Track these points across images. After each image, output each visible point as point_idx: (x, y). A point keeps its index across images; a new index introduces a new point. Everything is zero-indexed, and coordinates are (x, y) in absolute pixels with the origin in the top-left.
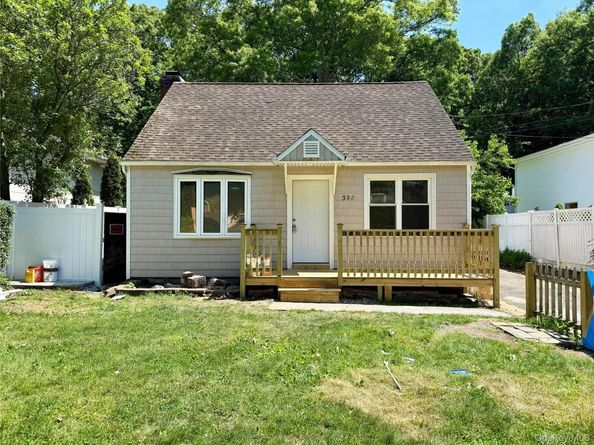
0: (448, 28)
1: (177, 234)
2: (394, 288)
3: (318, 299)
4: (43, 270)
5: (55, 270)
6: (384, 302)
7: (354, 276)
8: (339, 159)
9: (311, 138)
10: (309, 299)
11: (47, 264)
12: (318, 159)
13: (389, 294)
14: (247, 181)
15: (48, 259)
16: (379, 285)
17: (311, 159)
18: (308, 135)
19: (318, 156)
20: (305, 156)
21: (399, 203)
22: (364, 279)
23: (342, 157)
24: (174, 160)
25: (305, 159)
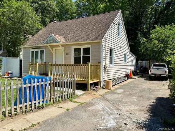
4: (8, 73)
5: (11, 73)
8: (57, 42)
11: (9, 72)
12: (52, 43)
15: (9, 71)
20: (49, 42)
21: (82, 55)
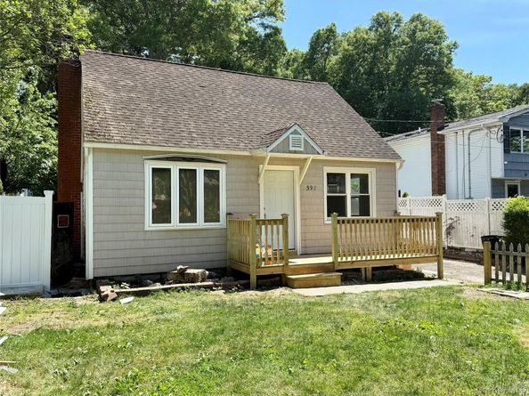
0: (274, 25)
1: (149, 224)
2: (374, 269)
3: (325, 283)
6: (367, 281)
7: (346, 260)
8: (318, 153)
9: (295, 132)
10: (318, 285)
13: (369, 274)
14: (222, 169)
16: (363, 267)
17: (295, 152)
18: (292, 130)
19: (302, 149)
20: (291, 149)
21: (349, 194)
22: (353, 262)
23: (320, 152)
24: (145, 143)
25: (290, 152)
